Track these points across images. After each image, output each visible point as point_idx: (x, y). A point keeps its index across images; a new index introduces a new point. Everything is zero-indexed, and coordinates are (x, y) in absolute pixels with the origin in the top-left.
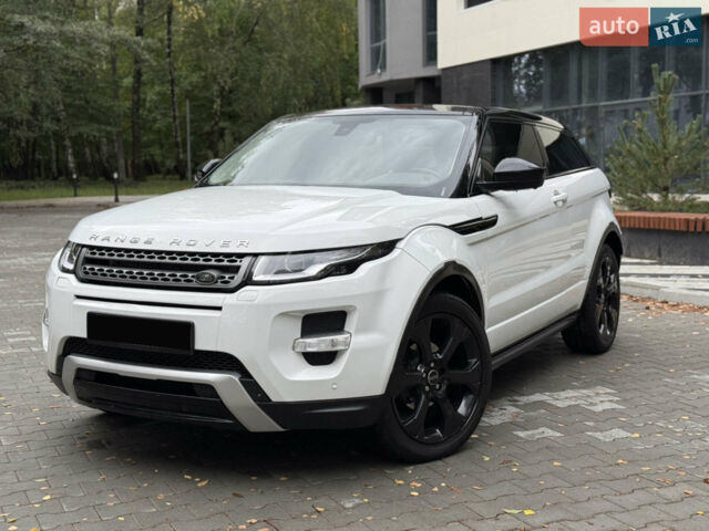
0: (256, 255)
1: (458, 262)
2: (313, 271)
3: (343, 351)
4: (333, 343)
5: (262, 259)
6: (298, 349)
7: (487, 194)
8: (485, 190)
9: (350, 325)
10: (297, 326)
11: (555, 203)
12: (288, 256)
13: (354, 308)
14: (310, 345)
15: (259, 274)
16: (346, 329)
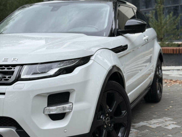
0: (22, 65)
1: (117, 66)
2: (52, 72)
3: (69, 113)
4: (64, 109)
5: (25, 67)
6: (46, 113)
7: (122, 35)
8: (121, 34)
9: (72, 99)
10: (45, 101)
11: (145, 40)
12: (38, 65)
13: (73, 90)
14: (52, 110)
15: (24, 75)
16: (70, 101)
